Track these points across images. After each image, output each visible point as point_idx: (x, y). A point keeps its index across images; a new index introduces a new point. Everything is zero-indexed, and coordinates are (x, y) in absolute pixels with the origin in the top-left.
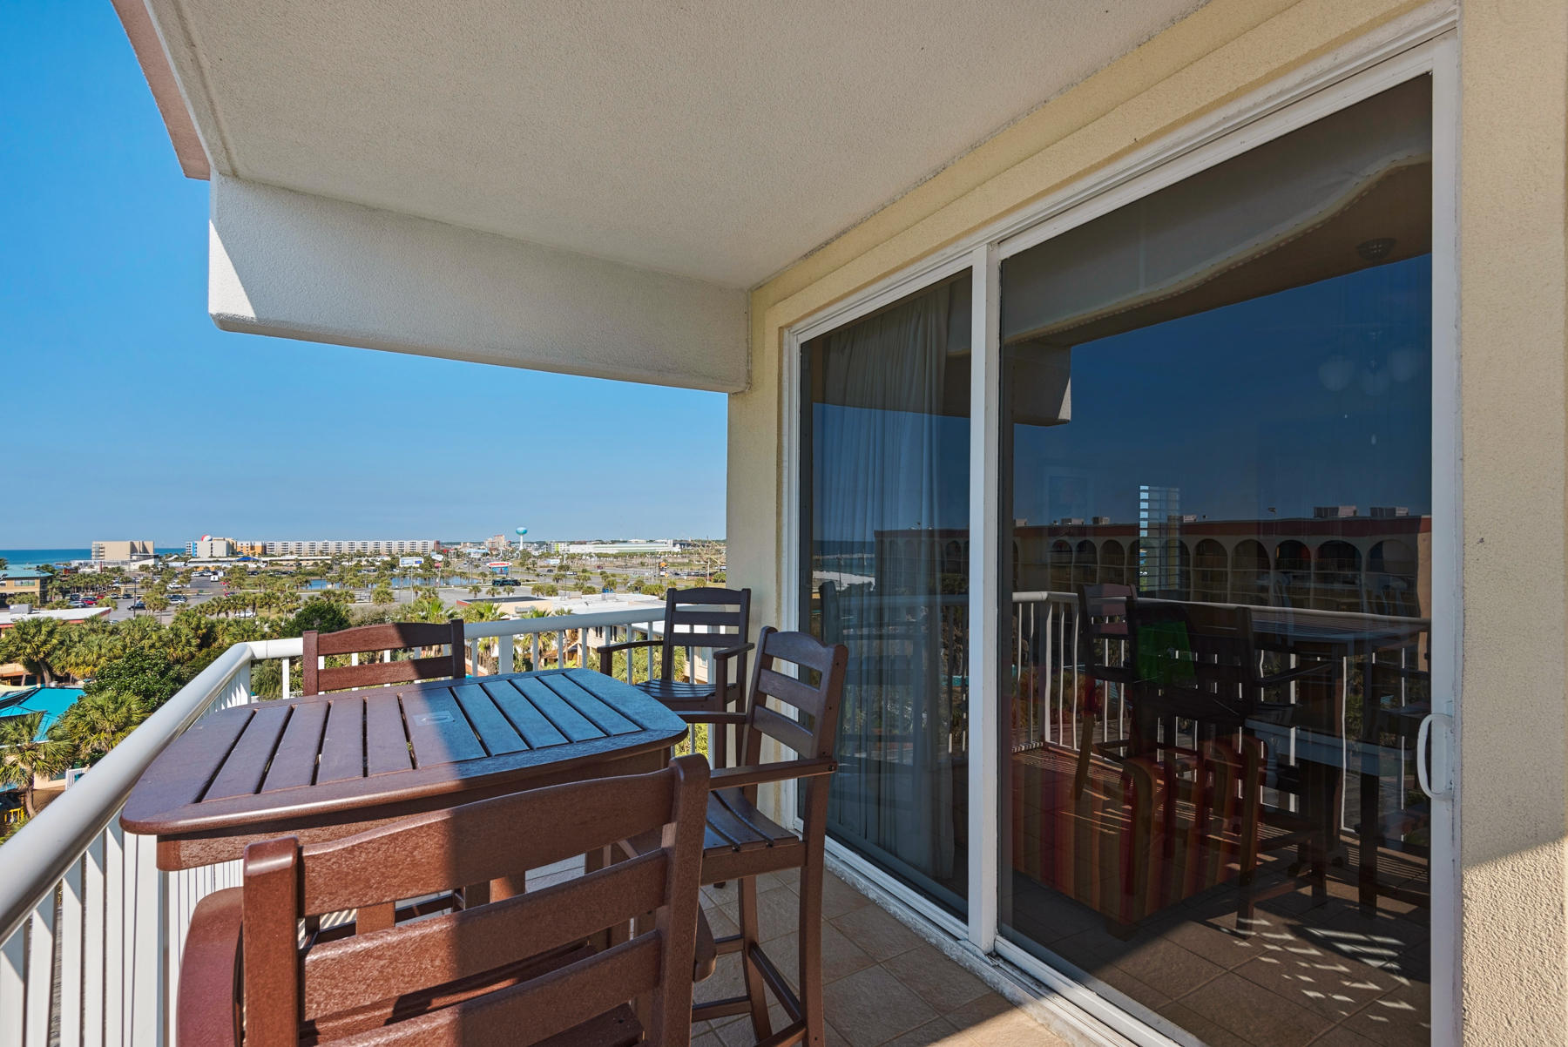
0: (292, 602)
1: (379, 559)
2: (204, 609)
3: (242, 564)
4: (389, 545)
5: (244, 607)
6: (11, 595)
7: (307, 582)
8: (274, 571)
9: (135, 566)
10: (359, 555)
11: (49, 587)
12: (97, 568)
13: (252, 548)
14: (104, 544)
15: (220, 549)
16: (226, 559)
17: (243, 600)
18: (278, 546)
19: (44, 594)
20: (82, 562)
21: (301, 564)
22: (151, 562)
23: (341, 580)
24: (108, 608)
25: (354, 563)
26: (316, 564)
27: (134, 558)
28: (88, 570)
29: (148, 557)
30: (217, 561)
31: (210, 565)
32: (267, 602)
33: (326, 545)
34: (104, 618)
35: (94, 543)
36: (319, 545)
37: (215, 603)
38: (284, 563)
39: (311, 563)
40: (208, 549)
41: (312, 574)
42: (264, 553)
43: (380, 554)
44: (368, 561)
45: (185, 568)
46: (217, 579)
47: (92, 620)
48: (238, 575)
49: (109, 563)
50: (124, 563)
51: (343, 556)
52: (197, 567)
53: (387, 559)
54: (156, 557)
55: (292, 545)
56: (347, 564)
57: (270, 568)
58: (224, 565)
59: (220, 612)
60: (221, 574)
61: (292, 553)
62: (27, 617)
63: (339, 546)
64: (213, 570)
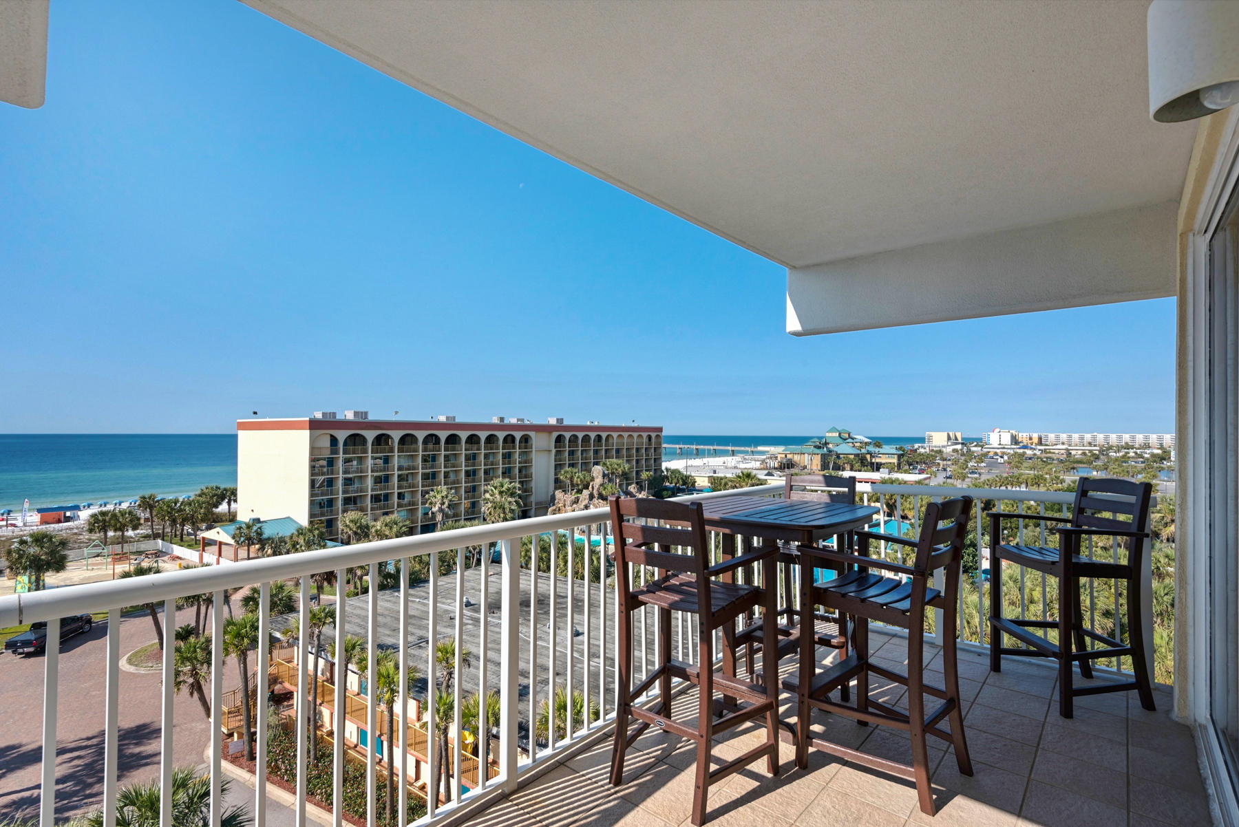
0: (1057, 484)
1: (1148, 451)
2: (989, 483)
3: (1021, 451)
4: (1160, 439)
5: (1019, 484)
6: (884, 464)
7: (1074, 468)
8: (1047, 458)
9: (950, 449)
10: (1128, 447)
11: (902, 460)
12: (927, 450)
13: (1031, 439)
14: (933, 434)
15: (1006, 439)
16: (1009, 447)
17: (1018, 479)
18: (1052, 437)
19: (899, 465)
20: (920, 445)
21: (1071, 453)
22: (959, 447)
23: (1106, 469)
24: (929, 476)
25: (1121, 454)
26: (1084, 454)
27: (949, 443)
28: (922, 450)
29: (957, 444)
30: (1004, 448)
31: (998, 451)
32: (1037, 481)
33: (1094, 438)
34: (927, 482)
35: (927, 433)
36: (1088, 437)
37: (997, 479)
38: (1057, 451)
39: (1080, 452)
40: (998, 439)
41: (1080, 462)
42: (1040, 442)
43: (1149, 447)
44: (1136, 453)
45: (982, 452)
46: (1002, 461)
47: (919, 482)
48: (1017, 460)
49: (936, 447)
50: (943, 447)
51: (1110, 448)
52: (989, 452)
53: (1159, 452)
54: (962, 444)
55: (1064, 437)
56: (1114, 454)
57: (1044, 455)
58: (1009, 451)
59: (1001, 486)
60: (1006, 458)
61: (1063, 444)
62: (887, 476)
63: (1106, 438)
64: (1000, 454)
